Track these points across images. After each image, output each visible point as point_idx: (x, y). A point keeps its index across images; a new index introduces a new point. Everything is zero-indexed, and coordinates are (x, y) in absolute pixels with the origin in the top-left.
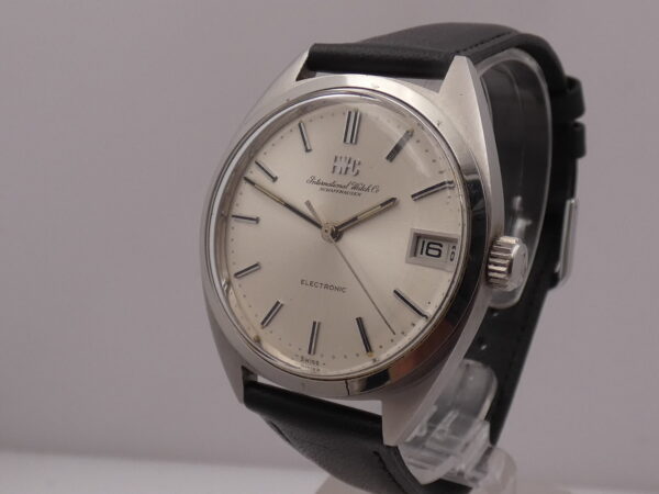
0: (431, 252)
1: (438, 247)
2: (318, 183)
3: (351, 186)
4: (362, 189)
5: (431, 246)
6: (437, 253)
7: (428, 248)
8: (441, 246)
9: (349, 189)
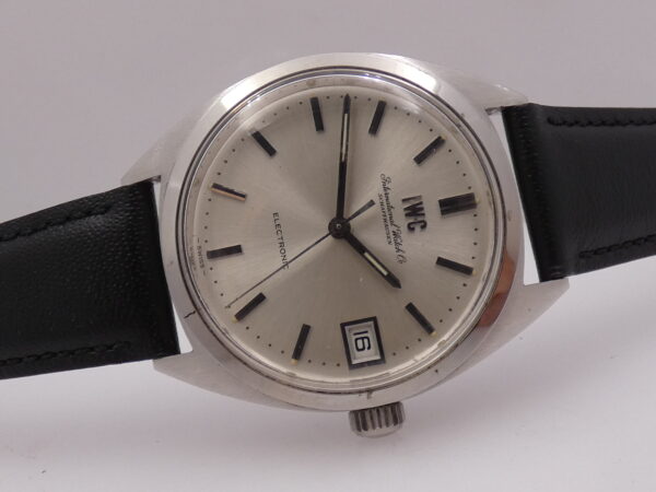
0: (360, 342)
1: (367, 345)
2: (385, 189)
3: (395, 229)
4: (396, 243)
5: (366, 341)
6: (360, 346)
7: (363, 338)
8: (369, 348)
9: (392, 228)
